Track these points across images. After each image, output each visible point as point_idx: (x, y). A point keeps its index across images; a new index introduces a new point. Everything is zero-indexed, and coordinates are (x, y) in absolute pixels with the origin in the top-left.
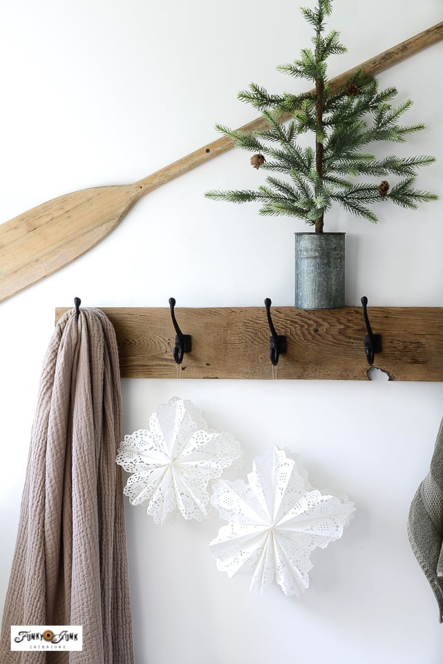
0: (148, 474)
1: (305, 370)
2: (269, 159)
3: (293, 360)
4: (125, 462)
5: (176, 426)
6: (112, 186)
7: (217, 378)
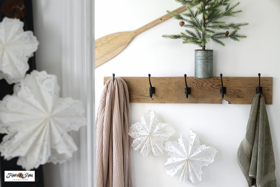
0: (141, 139)
1: (198, 100)
2: (186, 23)
3: (194, 96)
4: (132, 134)
5: (151, 121)
6: (125, 32)
7: (165, 103)
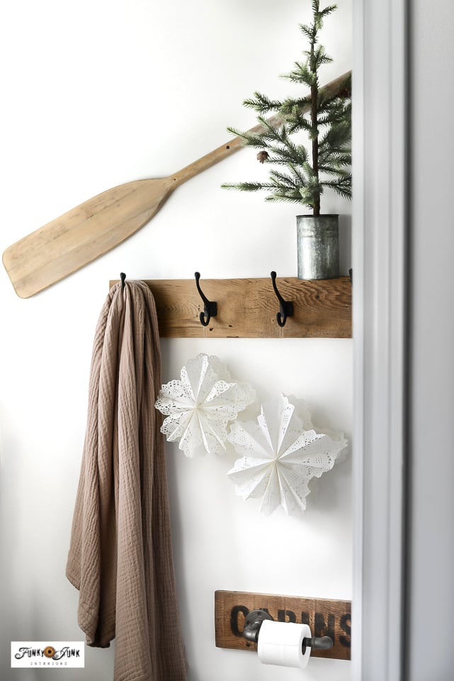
0: (179, 416)
1: (308, 330)
2: (272, 155)
3: (298, 321)
4: (162, 406)
5: (201, 377)
6: (152, 179)
7: (237, 337)
